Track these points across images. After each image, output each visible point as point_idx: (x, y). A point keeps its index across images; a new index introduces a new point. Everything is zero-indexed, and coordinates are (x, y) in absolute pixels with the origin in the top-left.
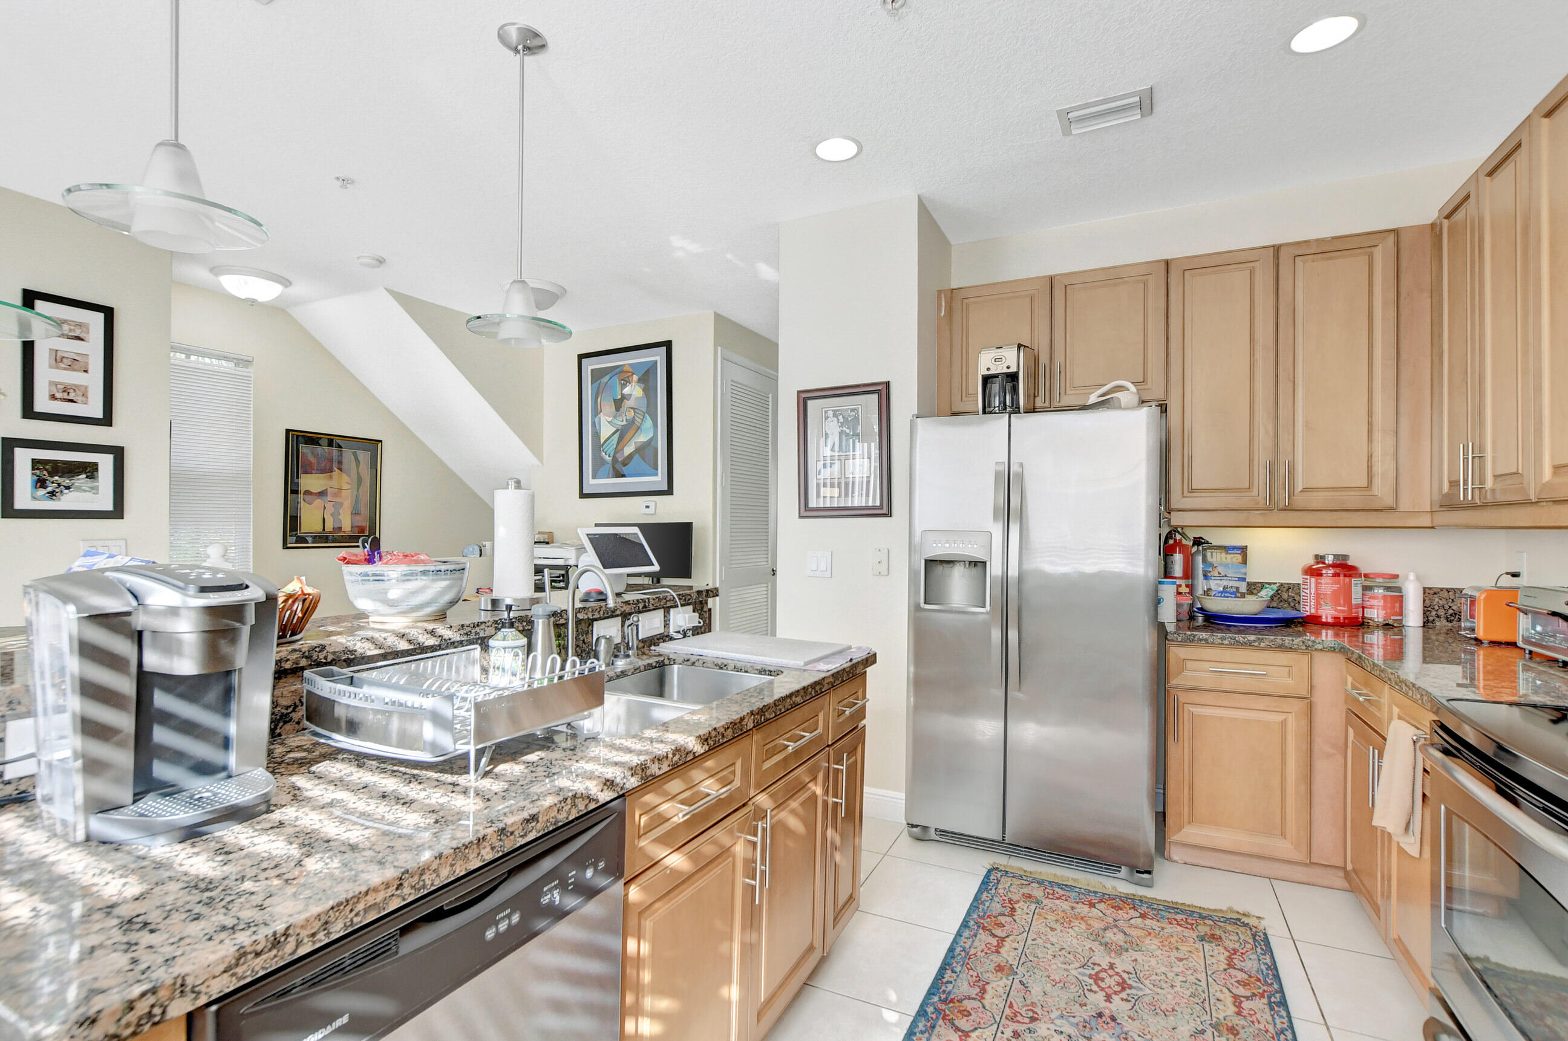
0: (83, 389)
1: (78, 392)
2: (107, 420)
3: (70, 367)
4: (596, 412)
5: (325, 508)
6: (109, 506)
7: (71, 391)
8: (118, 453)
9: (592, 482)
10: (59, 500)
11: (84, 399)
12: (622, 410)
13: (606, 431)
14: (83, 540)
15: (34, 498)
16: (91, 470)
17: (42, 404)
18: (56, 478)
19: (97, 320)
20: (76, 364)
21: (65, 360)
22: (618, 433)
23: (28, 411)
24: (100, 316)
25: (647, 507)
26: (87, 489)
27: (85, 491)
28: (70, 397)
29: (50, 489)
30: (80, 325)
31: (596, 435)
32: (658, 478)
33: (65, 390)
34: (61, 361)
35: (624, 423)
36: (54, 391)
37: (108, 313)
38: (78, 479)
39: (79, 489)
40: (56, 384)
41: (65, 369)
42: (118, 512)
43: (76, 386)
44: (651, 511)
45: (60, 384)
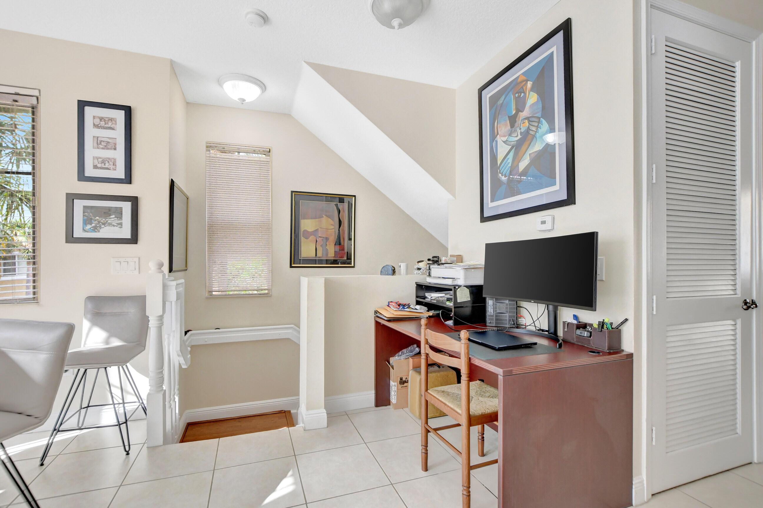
0: (113, 160)
1: (110, 163)
2: (128, 179)
3: (106, 148)
4: (493, 137)
5: (317, 241)
6: (128, 236)
7: (107, 162)
8: (134, 201)
9: (491, 205)
10: (99, 231)
11: (114, 167)
12: (516, 125)
13: (502, 150)
14: (113, 258)
15: (84, 230)
16: (119, 212)
17: (89, 172)
18: (97, 218)
19: (120, 115)
20: (110, 145)
21: (102, 143)
22: (513, 150)
23: (82, 177)
24: (122, 113)
25: (543, 222)
26: (115, 224)
27: (114, 226)
28: (106, 166)
29: (93, 225)
30: (111, 120)
31: (494, 158)
32: (556, 187)
33: (103, 162)
34: (100, 144)
35: (519, 137)
36: (96, 162)
37: (128, 111)
38: (111, 218)
39: (110, 224)
40: (97, 158)
41: (103, 149)
42: (134, 239)
43: (109, 159)
44: (548, 226)
45: (100, 158)
